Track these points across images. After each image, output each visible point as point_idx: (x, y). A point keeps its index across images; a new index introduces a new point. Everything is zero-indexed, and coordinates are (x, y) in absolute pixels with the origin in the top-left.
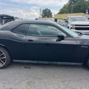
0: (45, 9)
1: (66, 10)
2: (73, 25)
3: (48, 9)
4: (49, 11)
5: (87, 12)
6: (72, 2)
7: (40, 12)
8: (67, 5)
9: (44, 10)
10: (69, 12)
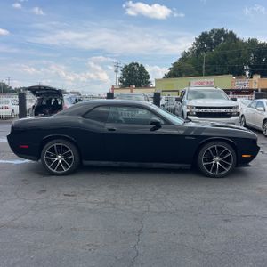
0: (131, 65)
1: (188, 65)
2: (192, 107)
3: (137, 64)
4: (142, 69)
5: (247, 73)
6: (203, 44)
7: (117, 72)
8: (191, 53)
9: (126, 67)
10: (197, 73)
